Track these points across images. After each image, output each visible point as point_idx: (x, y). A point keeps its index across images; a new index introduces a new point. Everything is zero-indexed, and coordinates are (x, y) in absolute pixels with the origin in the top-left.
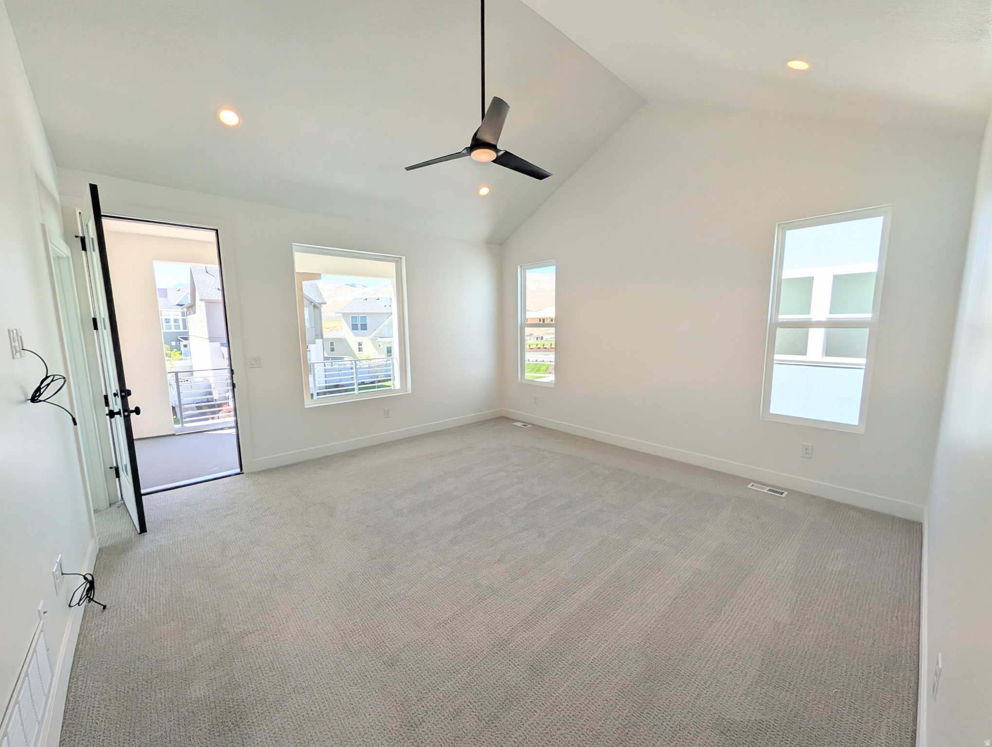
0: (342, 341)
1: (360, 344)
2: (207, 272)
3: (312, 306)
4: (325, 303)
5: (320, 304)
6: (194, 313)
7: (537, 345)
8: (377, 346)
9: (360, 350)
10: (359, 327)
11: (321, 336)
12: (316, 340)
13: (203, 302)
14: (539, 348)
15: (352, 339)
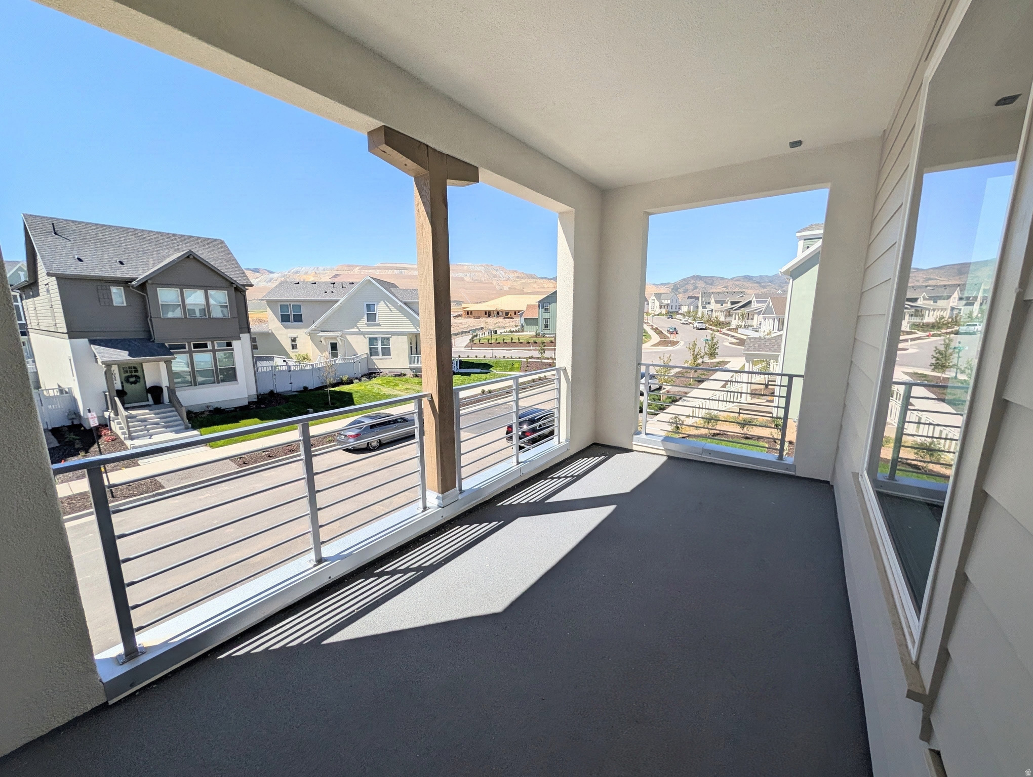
0: (269, 336)
1: (294, 340)
2: (55, 233)
3: (233, 289)
4: (251, 285)
5: (244, 286)
6: (38, 295)
7: (496, 340)
8: (317, 343)
9: (294, 347)
10: (292, 318)
11: (247, 330)
12: (241, 335)
13: (54, 278)
14: (499, 343)
15: (283, 334)
